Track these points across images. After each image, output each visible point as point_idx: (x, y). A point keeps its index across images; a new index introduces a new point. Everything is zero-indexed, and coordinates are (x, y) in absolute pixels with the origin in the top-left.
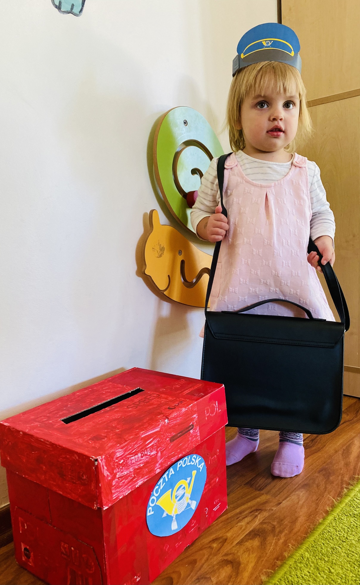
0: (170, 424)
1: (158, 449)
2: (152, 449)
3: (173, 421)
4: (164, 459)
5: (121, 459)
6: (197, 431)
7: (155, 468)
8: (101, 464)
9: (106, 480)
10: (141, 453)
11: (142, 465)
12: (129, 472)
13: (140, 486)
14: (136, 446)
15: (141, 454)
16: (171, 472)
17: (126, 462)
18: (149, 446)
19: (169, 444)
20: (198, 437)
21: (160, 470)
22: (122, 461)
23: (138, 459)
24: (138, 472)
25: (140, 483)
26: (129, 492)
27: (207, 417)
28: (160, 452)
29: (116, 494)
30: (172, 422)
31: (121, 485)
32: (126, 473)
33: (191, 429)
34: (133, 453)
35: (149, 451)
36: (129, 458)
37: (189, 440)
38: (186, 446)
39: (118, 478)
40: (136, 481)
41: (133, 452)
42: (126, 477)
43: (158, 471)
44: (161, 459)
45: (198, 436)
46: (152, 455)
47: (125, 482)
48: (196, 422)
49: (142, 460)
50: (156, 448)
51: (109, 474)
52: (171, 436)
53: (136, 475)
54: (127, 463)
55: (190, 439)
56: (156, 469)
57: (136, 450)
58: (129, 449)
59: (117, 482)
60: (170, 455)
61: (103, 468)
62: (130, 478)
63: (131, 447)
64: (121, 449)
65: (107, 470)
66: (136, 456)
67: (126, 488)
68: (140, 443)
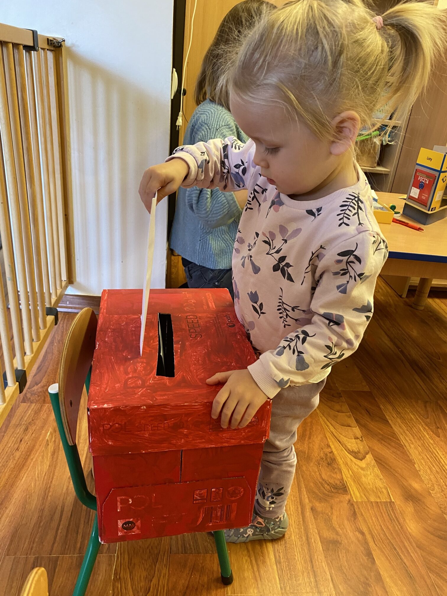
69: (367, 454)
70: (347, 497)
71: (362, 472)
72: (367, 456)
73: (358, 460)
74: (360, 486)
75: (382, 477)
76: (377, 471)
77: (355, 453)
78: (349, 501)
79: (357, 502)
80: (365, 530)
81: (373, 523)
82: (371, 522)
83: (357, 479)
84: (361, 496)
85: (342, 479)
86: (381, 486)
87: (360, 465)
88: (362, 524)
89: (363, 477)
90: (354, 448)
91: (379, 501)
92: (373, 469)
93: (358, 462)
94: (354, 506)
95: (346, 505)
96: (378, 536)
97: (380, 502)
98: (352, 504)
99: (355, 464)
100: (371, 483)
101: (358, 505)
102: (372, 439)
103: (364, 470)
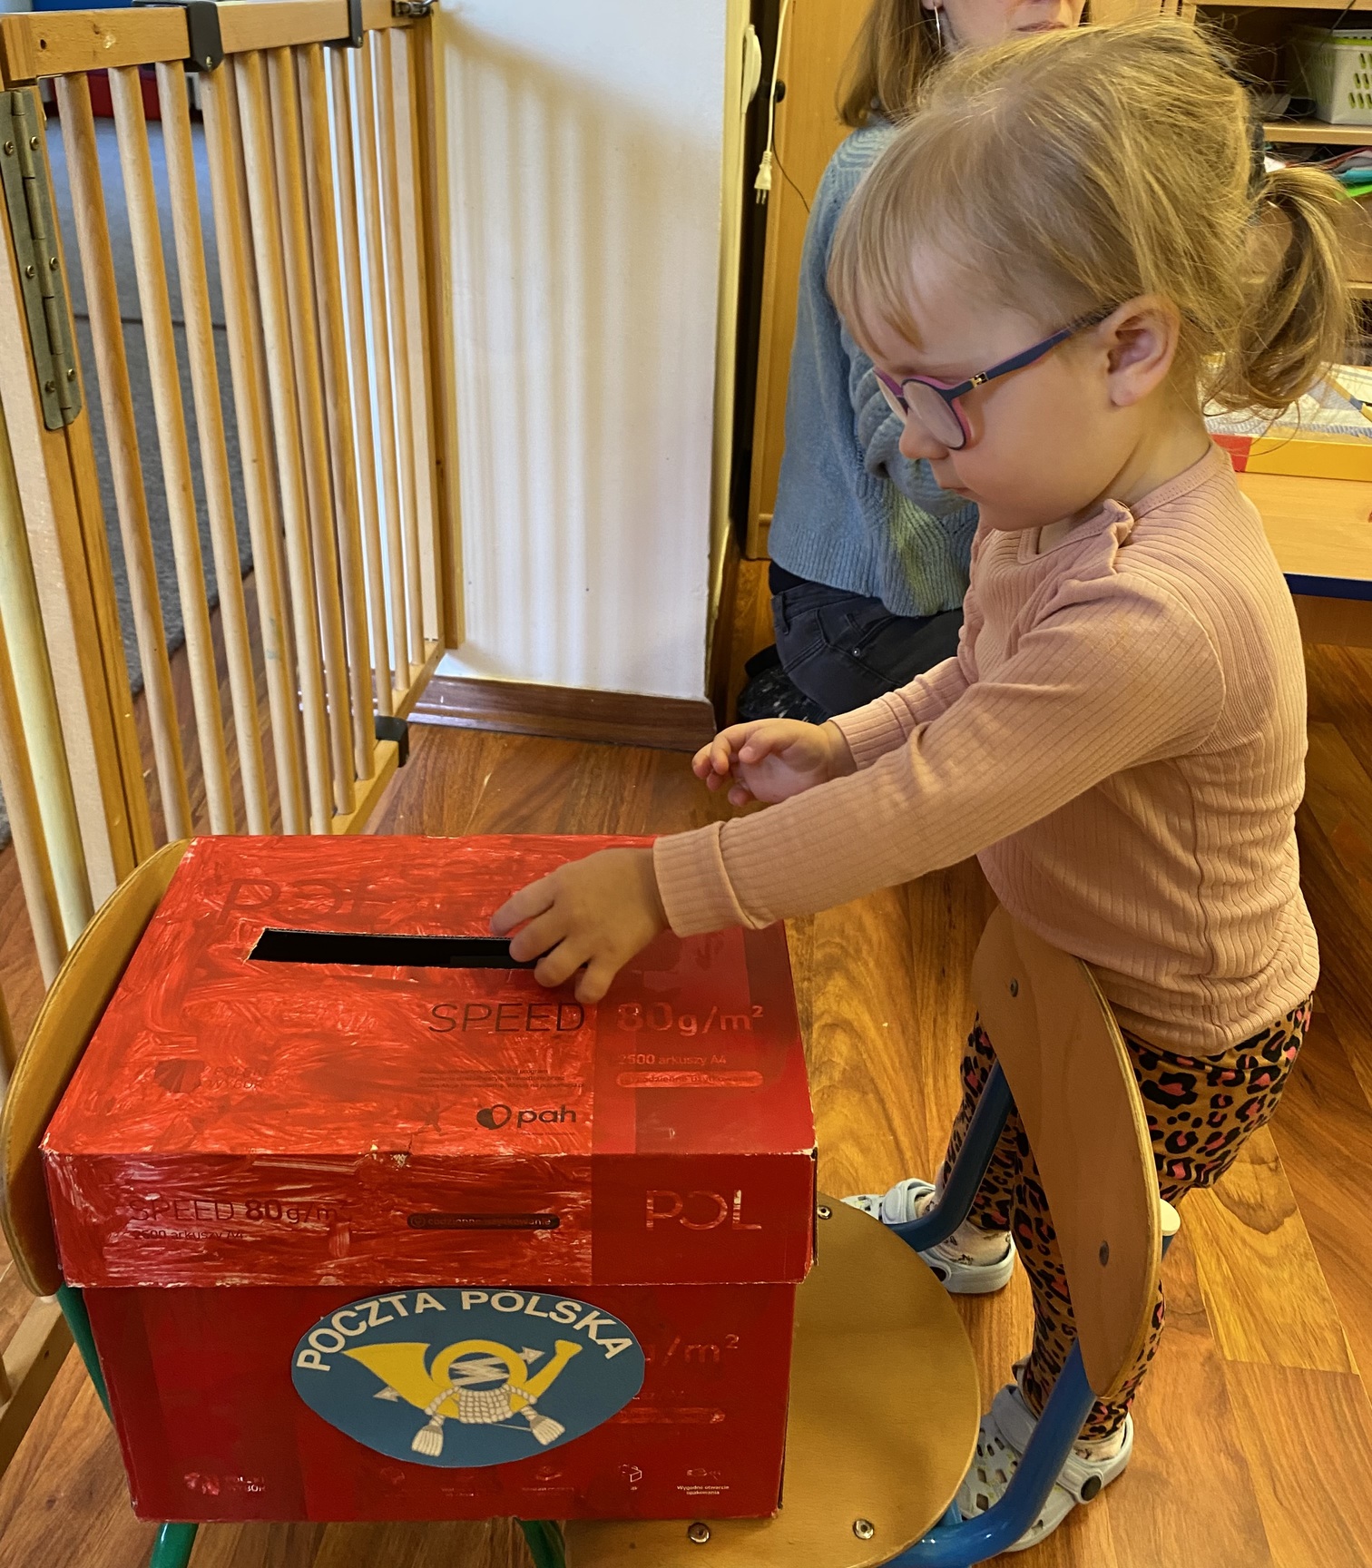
0: (415, 1176)
1: (340, 1225)
2: (308, 1215)
3: (433, 1172)
4: (367, 1260)
5: (146, 1188)
6: (581, 1246)
7: (314, 1269)
8: (59, 1171)
9: (81, 1220)
10: (247, 1205)
11: (249, 1239)
12: (183, 1235)
13: (233, 1286)
14: (222, 1179)
15: (250, 1210)
16: (426, 1302)
17: (171, 1203)
18: (290, 1200)
19: (397, 1229)
20: (578, 1264)
21: (342, 1283)
22: (154, 1197)
23: (231, 1217)
24: (228, 1250)
25: (234, 1279)
26: (182, 1284)
27: (655, 1220)
28: (347, 1235)
29: (122, 1269)
30: (424, 1171)
31: (144, 1253)
32: (169, 1232)
33: (544, 1227)
34: (209, 1192)
35: (288, 1212)
36: (186, 1200)
37: (524, 1256)
38: (500, 1265)
39: (136, 1234)
40: (217, 1269)
41: (209, 1190)
42: (171, 1243)
43: (332, 1281)
44: (350, 1254)
45: (580, 1260)
46: (306, 1230)
47: (166, 1255)
48: (577, 1215)
49: (247, 1224)
50: (327, 1216)
51: (92, 1209)
52: (415, 1211)
53: (216, 1254)
54: (177, 1210)
55: (529, 1252)
56: (318, 1272)
57: (226, 1190)
58: (187, 1175)
59: (126, 1241)
60: (400, 1259)
61: (69, 1186)
62: (186, 1252)
63: (197, 1175)
64: (150, 1163)
65: (86, 1196)
66: (220, 1206)
67: (167, 1270)
68: (244, 1178)
69: (1288, 1213)
70: (1206, 1344)
71: (1264, 1270)
72: (1288, 1221)
73: (1255, 1232)
74: (1252, 1314)
75: (1327, 1292)
76: (1313, 1273)
77: (1249, 1205)
78: (1210, 1357)
79: (1234, 1362)
80: (1251, 1454)
81: (1281, 1434)
82: (1273, 1428)
83: (1243, 1291)
84: (1251, 1347)
85: (1195, 1285)
86: (1322, 1322)
87: (1258, 1246)
88: (1241, 1431)
89: (1265, 1288)
90: (1246, 1193)
91: (1307, 1366)
92: (1301, 1266)
93: (1253, 1237)
94: (1223, 1375)
95: (1199, 1367)
96: (1292, 1478)
97: (1311, 1370)
98: (1218, 1368)
99: (1244, 1242)
100: (1288, 1309)
101: (1236, 1374)
102: (1313, 1169)
103: (1270, 1266)
